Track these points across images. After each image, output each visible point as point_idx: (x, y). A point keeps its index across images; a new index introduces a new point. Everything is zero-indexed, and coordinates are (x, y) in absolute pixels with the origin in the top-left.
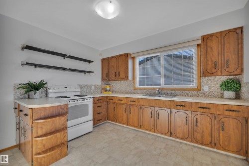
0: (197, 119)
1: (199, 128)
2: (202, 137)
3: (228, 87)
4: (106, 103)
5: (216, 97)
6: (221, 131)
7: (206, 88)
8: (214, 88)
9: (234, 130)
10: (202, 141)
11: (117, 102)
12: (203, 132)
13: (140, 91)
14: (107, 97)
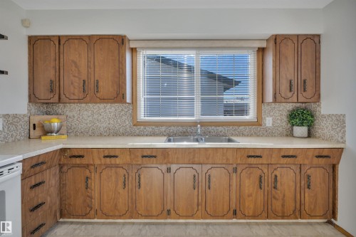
0: (276, 176)
1: (279, 192)
2: (283, 206)
3: (303, 119)
4: (56, 170)
5: (281, 135)
6: (307, 190)
7: (268, 122)
8: (279, 121)
9: (320, 184)
10: (283, 212)
11: (97, 162)
12: (284, 195)
13: (149, 129)
14: (63, 150)
